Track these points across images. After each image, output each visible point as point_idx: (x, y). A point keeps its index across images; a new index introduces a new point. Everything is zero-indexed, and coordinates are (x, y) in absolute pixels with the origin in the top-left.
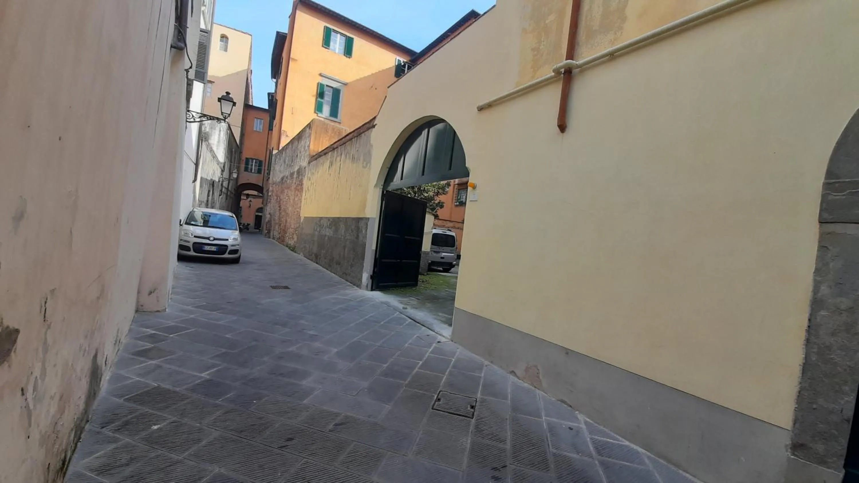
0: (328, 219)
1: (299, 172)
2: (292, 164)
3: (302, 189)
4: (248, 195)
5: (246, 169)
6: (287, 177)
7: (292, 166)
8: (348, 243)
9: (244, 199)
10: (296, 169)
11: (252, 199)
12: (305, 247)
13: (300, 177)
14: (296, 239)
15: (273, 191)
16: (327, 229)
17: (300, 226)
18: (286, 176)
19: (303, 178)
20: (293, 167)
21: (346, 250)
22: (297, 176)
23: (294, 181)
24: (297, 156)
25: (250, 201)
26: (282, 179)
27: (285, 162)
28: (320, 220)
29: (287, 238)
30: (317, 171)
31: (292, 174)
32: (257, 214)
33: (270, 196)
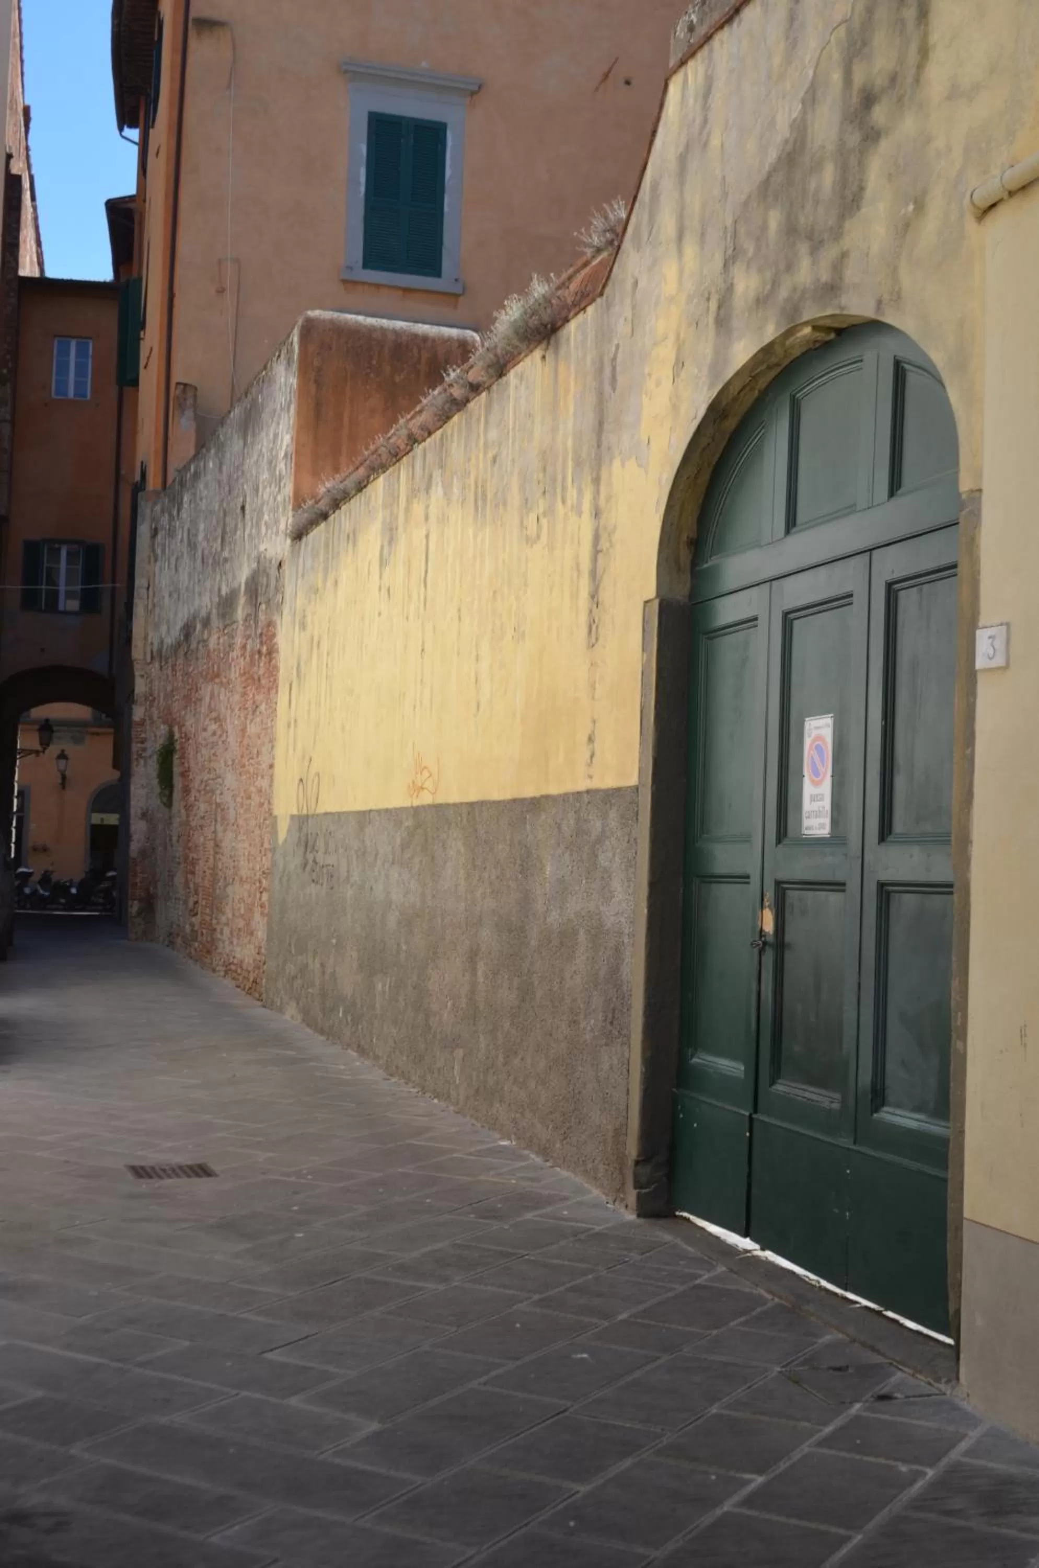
0: (393, 815)
1: (254, 589)
2: (226, 554)
3: (273, 671)
4: (47, 729)
5: (30, 600)
6: (206, 622)
7: (226, 560)
8: (486, 933)
9: (30, 752)
10: (243, 575)
11: (71, 749)
12: (303, 969)
13: (262, 617)
14: (261, 934)
15: (150, 698)
16: (394, 874)
17: (274, 863)
18: (203, 613)
19: (276, 618)
20: (227, 566)
21: (481, 968)
22: (249, 610)
23: (239, 640)
24: (243, 508)
25: (62, 756)
26: (188, 631)
27: (192, 546)
28: (361, 827)
29: (227, 931)
30: (330, 583)
31: (227, 604)
32: (96, 818)
33: (142, 723)
